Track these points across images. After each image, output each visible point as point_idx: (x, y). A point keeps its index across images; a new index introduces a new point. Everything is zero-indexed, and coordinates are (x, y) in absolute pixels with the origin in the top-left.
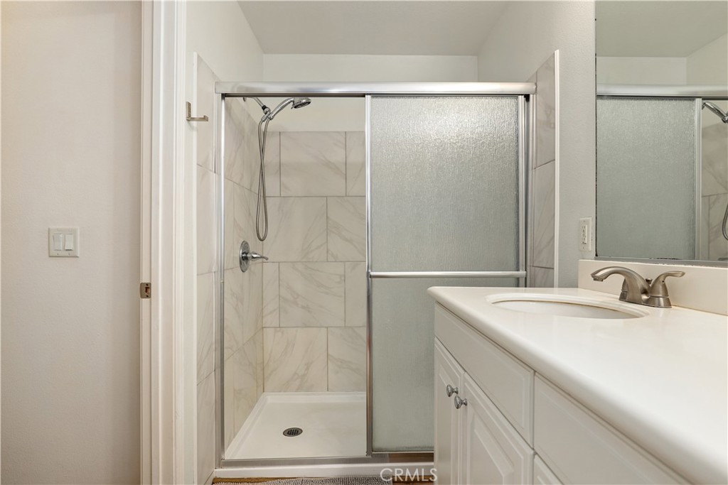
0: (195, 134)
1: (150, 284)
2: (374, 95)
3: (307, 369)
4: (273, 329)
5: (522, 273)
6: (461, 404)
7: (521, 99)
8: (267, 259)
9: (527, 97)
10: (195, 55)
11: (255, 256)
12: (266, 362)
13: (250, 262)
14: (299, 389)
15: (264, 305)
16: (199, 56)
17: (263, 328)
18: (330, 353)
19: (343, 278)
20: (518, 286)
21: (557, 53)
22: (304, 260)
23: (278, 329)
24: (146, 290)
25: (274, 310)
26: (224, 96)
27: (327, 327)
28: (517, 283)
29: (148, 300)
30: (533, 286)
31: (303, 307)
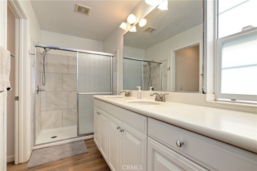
0: (30, 57)
1: (19, 97)
2: (79, 52)
3: (56, 122)
4: (44, 111)
5: (112, 93)
6: (99, 114)
7: (112, 57)
8: (45, 91)
9: (113, 57)
10: (30, 37)
11: (41, 90)
12: (42, 121)
13: (39, 91)
14: (53, 127)
15: (41, 104)
16: (31, 37)
17: (41, 111)
18: (63, 116)
19: (67, 96)
20: (111, 95)
21: (118, 50)
22: (55, 91)
23: (46, 111)
24: (17, 98)
25: (45, 106)
26: (36, 46)
27: (62, 109)
28: (111, 94)
29: (18, 101)
30: (114, 95)
31: (55, 104)
